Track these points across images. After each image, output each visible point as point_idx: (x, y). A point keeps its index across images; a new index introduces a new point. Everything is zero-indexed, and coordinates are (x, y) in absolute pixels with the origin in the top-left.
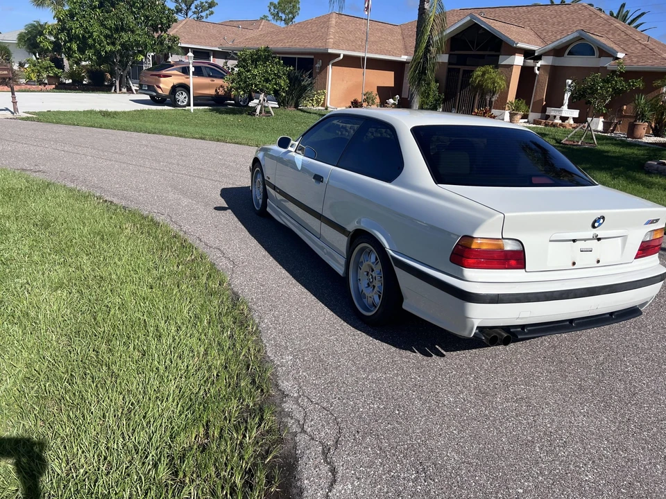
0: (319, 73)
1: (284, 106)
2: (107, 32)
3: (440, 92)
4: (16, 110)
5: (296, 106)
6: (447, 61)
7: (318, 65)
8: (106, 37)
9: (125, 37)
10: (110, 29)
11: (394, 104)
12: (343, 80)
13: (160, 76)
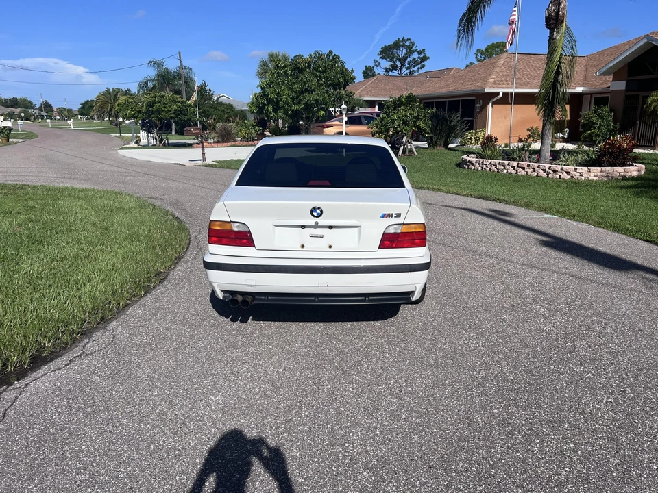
0: (479, 113)
1: (433, 145)
2: (293, 94)
3: (615, 122)
4: (204, 159)
5: (446, 146)
6: (624, 88)
7: (478, 105)
8: (293, 98)
9: (307, 97)
10: (296, 92)
11: (563, 138)
12: (505, 118)
13: (323, 127)
